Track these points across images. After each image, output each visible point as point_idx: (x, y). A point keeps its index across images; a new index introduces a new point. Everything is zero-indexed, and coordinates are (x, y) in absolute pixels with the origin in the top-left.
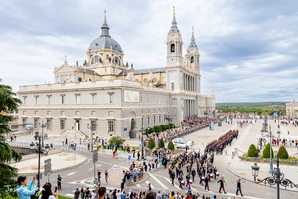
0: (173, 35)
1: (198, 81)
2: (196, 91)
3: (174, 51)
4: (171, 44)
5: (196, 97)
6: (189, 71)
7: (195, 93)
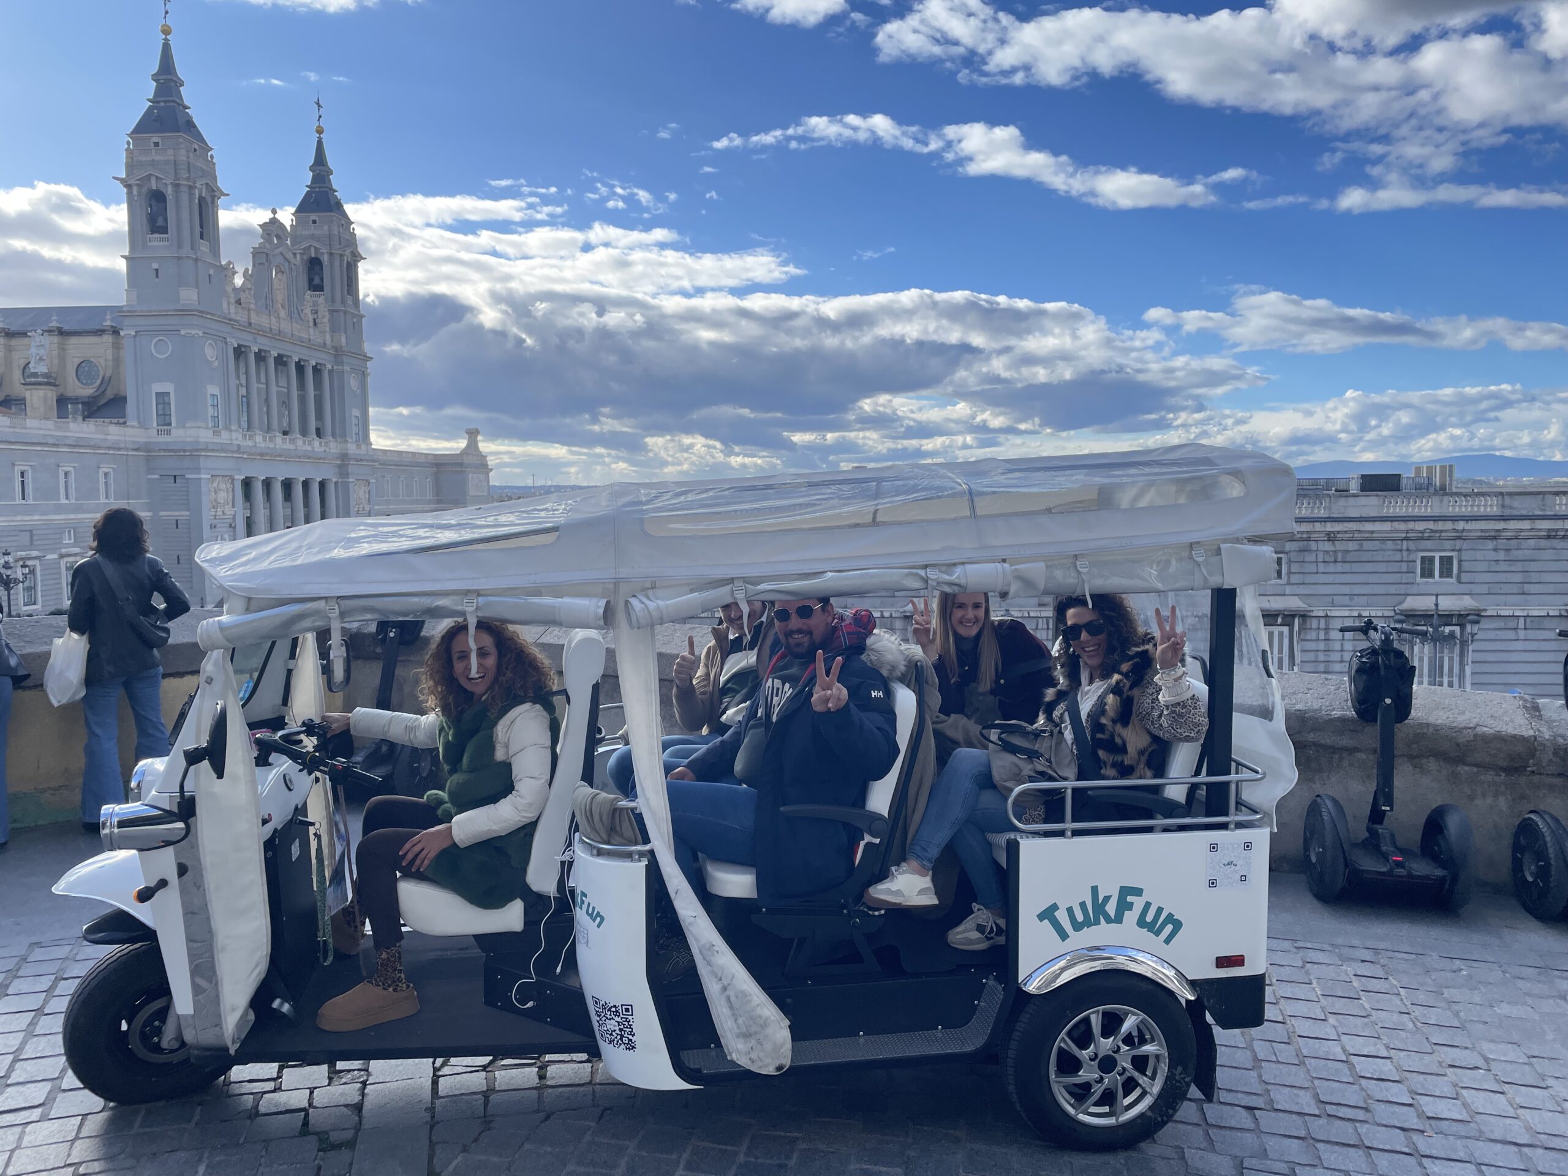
0: (156, 144)
1: (353, 383)
2: (340, 433)
3: (164, 230)
4: (144, 190)
5: (340, 466)
6: (277, 335)
7: (332, 445)
